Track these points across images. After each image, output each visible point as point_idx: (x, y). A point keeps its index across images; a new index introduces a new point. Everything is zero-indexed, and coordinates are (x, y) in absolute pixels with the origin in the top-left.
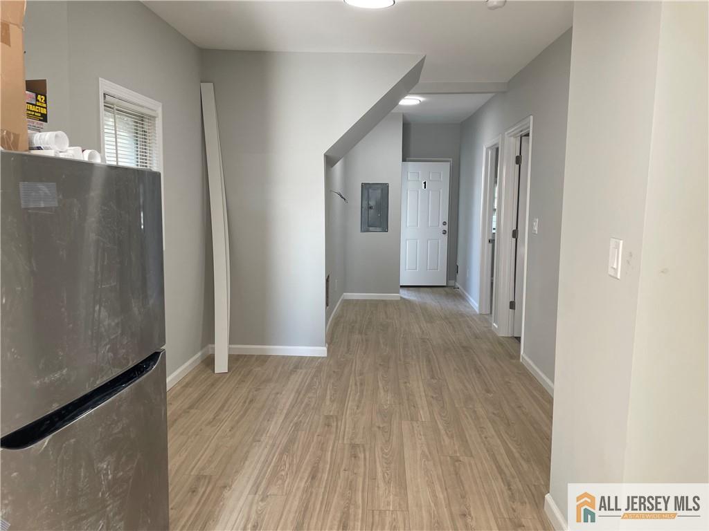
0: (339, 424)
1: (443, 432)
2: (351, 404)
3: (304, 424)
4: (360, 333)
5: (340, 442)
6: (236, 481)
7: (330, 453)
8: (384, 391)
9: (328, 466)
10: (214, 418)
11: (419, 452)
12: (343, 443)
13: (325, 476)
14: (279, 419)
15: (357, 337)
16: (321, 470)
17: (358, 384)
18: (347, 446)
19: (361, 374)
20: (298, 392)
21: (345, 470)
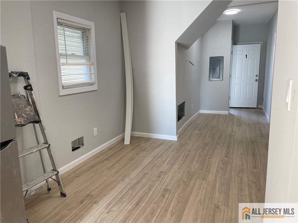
0: (165, 177)
1: (217, 189)
2: (176, 167)
3: (149, 174)
4: (199, 130)
5: (160, 187)
6: (102, 200)
7: (152, 192)
8: (196, 161)
9: (148, 199)
10: (111, 166)
11: (198, 199)
12: (161, 188)
13: (143, 204)
14: (138, 170)
15: (197, 132)
16: (143, 201)
17: (185, 156)
18: (162, 190)
19: (189, 151)
20: (154, 157)
21: (154, 203)
